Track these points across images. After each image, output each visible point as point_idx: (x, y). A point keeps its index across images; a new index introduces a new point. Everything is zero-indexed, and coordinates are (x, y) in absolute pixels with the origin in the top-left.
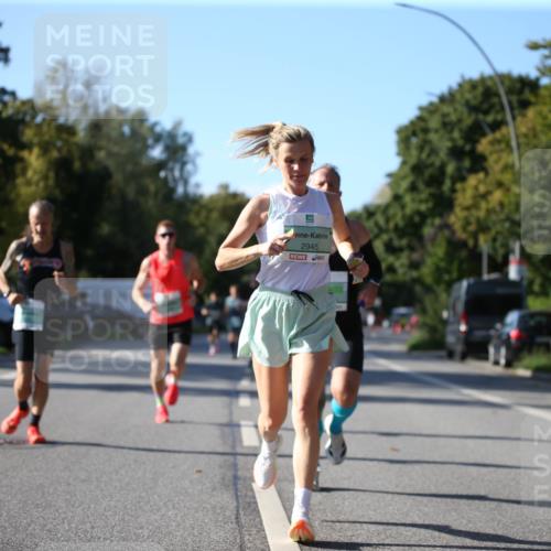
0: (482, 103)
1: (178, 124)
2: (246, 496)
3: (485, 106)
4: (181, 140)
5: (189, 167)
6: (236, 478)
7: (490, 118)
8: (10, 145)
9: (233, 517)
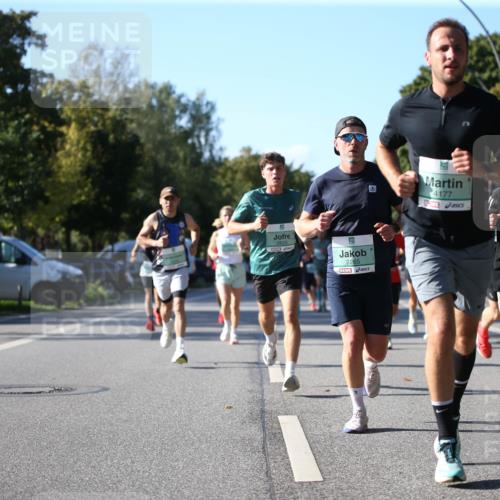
0: (477, 61)
1: (201, 96)
2: (272, 427)
3: (481, 64)
4: (205, 110)
5: (213, 133)
6: (263, 412)
7: (486, 76)
8: (50, 123)
9: (260, 447)
